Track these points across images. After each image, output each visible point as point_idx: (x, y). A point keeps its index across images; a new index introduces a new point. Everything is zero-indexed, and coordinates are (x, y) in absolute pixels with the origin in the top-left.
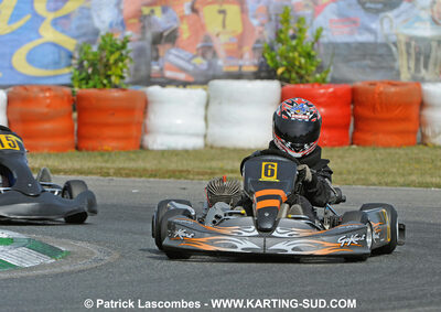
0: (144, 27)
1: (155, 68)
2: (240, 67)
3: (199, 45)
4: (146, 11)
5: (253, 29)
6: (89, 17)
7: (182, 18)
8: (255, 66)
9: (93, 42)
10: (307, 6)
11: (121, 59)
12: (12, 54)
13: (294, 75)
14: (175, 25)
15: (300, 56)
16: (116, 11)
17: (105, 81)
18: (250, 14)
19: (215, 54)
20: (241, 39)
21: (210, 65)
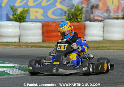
0: (88, 4)
1: (92, 16)
2: (118, 16)
3: (105, 9)
6: (71, 1)
7: (100, 1)
8: (122, 15)
9: (72, 8)
11: (81, 13)
12: (47, 12)
14: (98, 3)
17: (76, 20)
19: (110, 12)
20: (118, 7)
21: (108, 15)
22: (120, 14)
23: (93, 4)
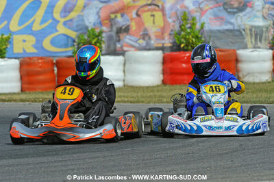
0: (111, 25)
1: (118, 46)
2: (163, 44)
3: (141, 33)
4: (113, 16)
5: (169, 24)
6: (83, 20)
7: (132, 19)
8: (171, 43)
9: (85, 34)
10: (197, 11)
11: (98, 41)
12: (42, 41)
13: (190, 48)
14: (128, 23)
15: (193, 37)
16: (97, 17)
18: (167, 16)
19: (150, 38)
20: (163, 30)
21: (147, 44)
22: (167, 42)
23: (121, 26)
